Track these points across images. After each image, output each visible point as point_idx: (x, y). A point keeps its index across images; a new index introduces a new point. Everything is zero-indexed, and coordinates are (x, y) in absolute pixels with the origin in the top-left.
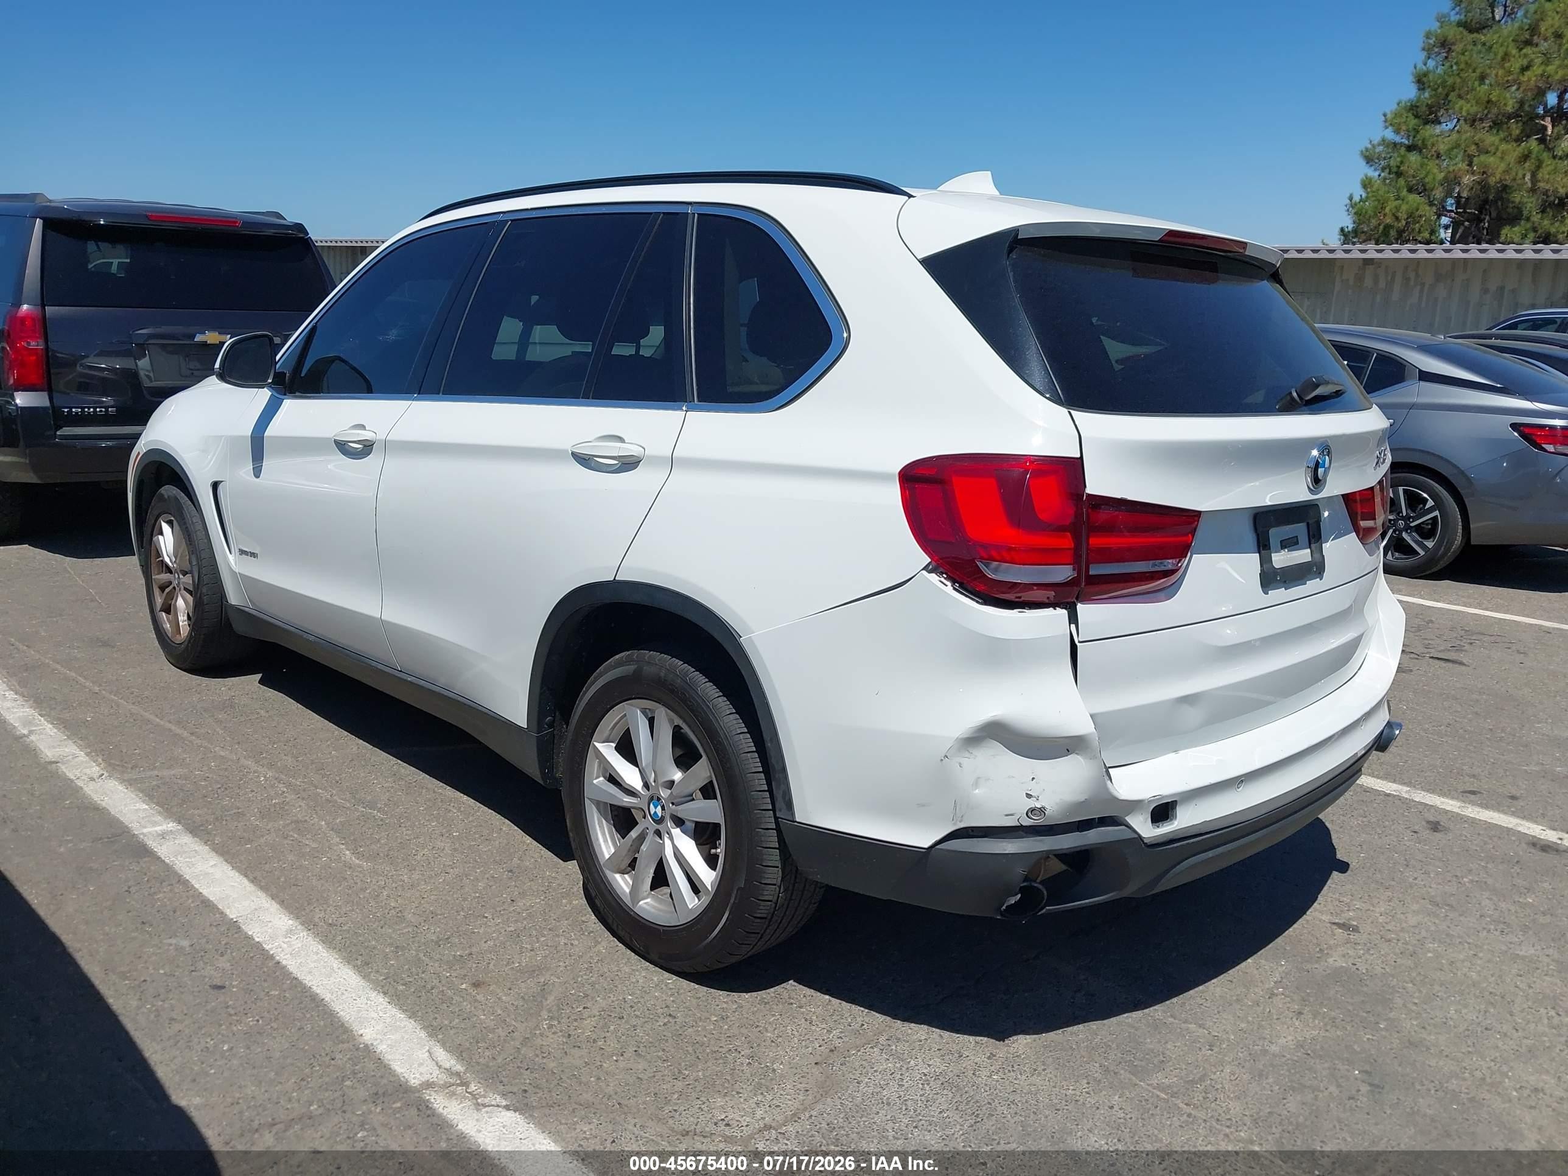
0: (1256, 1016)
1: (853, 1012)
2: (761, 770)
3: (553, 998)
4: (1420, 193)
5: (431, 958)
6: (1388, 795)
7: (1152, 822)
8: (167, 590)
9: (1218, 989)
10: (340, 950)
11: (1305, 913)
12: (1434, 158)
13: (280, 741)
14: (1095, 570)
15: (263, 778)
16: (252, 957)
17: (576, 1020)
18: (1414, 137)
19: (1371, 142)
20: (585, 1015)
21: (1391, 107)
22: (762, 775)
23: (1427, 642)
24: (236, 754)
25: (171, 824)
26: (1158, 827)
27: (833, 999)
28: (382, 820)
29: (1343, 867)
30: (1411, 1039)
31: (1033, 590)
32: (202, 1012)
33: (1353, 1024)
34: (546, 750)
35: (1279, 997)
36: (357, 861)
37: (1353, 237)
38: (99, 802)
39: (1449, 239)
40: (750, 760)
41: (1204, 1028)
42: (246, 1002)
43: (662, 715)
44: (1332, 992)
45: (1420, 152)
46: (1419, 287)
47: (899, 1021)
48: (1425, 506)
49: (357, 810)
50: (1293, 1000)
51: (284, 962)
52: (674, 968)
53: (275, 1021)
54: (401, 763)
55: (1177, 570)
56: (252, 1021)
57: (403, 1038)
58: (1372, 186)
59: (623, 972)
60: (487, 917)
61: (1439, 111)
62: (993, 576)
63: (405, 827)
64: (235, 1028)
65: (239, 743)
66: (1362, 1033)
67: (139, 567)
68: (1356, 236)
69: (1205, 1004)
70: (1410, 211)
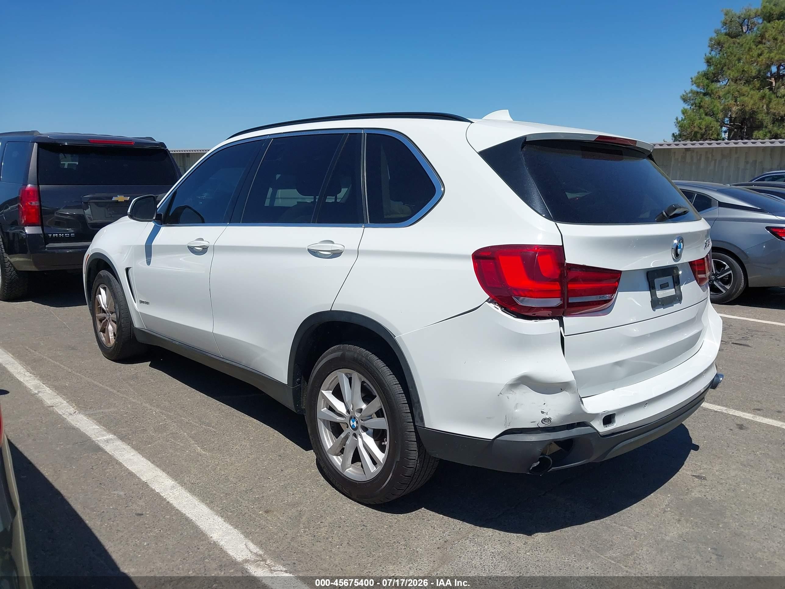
0: (657, 522)
1: (455, 523)
2: (407, 402)
3: (305, 518)
4: (711, 116)
5: (244, 499)
6: (716, 412)
7: (604, 424)
8: (103, 321)
9: (637, 509)
10: (198, 496)
11: (678, 471)
12: (717, 98)
13: (162, 394)
14: (572, 300)
15: (154, 412)
16: (155, 500)
17: (317, 528)
18: (707, 89)
19: (685, 92)
20: (322, 526)
21: (694, 75)
22: (407, 405)
23: (730, 336)
24: (140, 401)
25: (111, 436)
26: (606, 427)
27: (444, 517)
28: (214, 432)
29: (696, 448)
30: (736, 532)
31: (541, 310)
32: (133, 526)
33: (706, 525)
34: (297, 395)
35: (669, 512)
36: (203, 452)
37: (679, 138)
38: (75, 425)
39: (727, 138)
40: (401, 398)
41: (631, 528)
42: (154, 522)
43: (356, 376)
44: (695, 510)
45: (710, 96)
46: (713, 162)
47: (478, 527)
48: (724, 268)
49: (202, 427)
50: (675, 514)
51: (171, 502)
52: (364, 502)
53: (168, 531)
54: (223, 404)
55: (611, 300)
56: (158, 531)
57: (232, 538)
58: (687, 113)
59: (339, 505)
60: (270, 479)
61: (719, 76)
62: (521, 304)
63: (226, 435)
64: (149, 535)
65: (141, 395)
66: (711, 530)
67: (89, 311)
68: (680, 137)
69: (631, 517)
70: (707, 125)
